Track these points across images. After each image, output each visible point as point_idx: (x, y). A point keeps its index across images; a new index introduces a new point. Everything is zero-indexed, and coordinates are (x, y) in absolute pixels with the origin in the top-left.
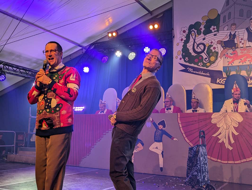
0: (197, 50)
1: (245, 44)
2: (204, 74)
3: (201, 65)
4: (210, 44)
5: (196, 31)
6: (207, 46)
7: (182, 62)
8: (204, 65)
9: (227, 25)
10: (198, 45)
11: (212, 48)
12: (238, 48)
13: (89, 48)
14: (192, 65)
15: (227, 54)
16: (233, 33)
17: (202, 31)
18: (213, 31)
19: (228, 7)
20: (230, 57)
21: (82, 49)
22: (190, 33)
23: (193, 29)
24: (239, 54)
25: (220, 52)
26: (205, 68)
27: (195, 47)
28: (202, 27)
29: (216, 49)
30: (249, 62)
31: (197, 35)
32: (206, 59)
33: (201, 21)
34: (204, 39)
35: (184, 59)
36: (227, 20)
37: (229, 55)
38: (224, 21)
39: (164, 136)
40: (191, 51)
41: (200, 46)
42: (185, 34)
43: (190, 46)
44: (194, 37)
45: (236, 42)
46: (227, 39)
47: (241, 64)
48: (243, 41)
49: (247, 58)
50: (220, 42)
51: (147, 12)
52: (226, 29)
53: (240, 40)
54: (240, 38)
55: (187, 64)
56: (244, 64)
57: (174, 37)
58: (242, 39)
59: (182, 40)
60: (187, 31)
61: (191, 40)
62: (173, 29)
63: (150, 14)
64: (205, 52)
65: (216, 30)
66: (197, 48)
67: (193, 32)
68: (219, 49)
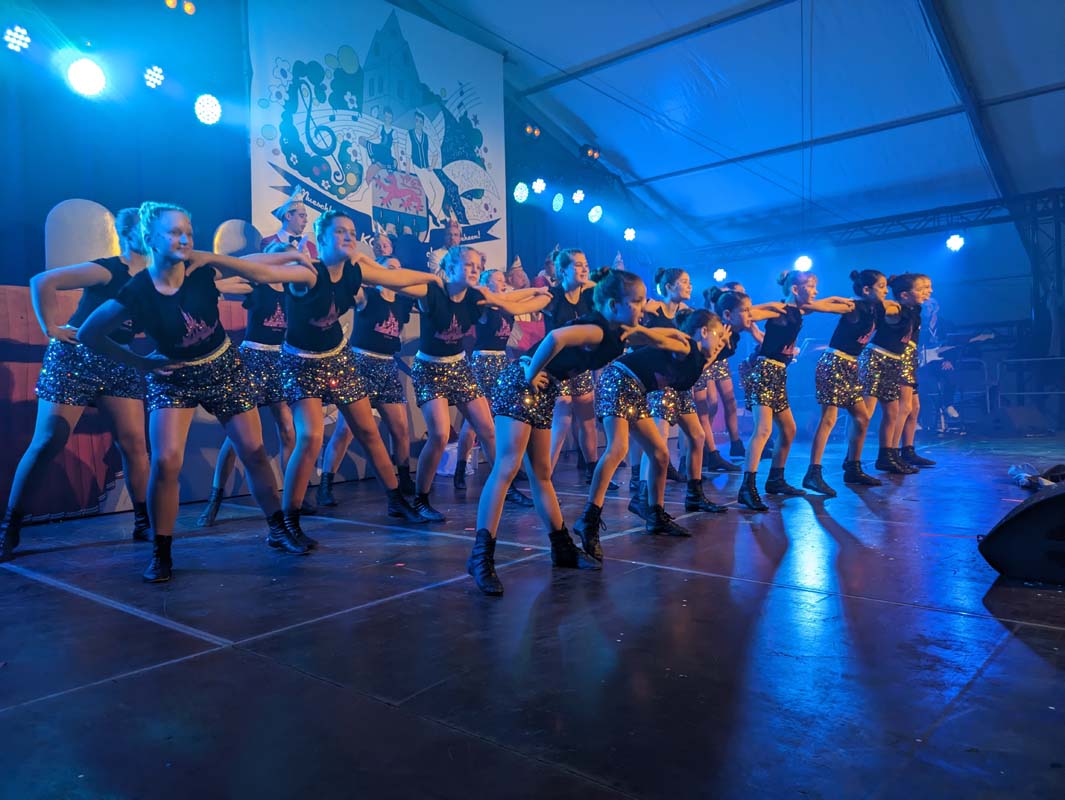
0: (315, 141)
1: (408, 166)
3: (326, 188)
4: (346, 138)
6: (340, 140)
7: (282, 163)
9: (378, 106)
10: (318, 130)
11: (349, 151)
12: (396, 170)
14: (307, 181)
15: (379, 177)
17: (327, 94)
18: (350, 106)
20: (385, 188)
23: (306, 79)
24: (400, 186)
26: (335, 198)
27: (312, 134)
28: (327, 83)
29: (359, 157)
30: (415, 210)
31: (315, 101)
32: (337, 174)
33: (325, 67)
34: (332, 119)
36: (376, 93)
37: (382, 180)
38: (371, 92)
41: (323, 134)
43: (299, 123)
44: (307, 102)
45: (393, 154)
46: (378, 141)
47: (402, 210)
49: (412, 199)
50: (365, 143)
52: (374, 114)
56: (408, 212)
64: (336, 153)
65: (356, 106)
66: (316, 136)
67: (304, 87)
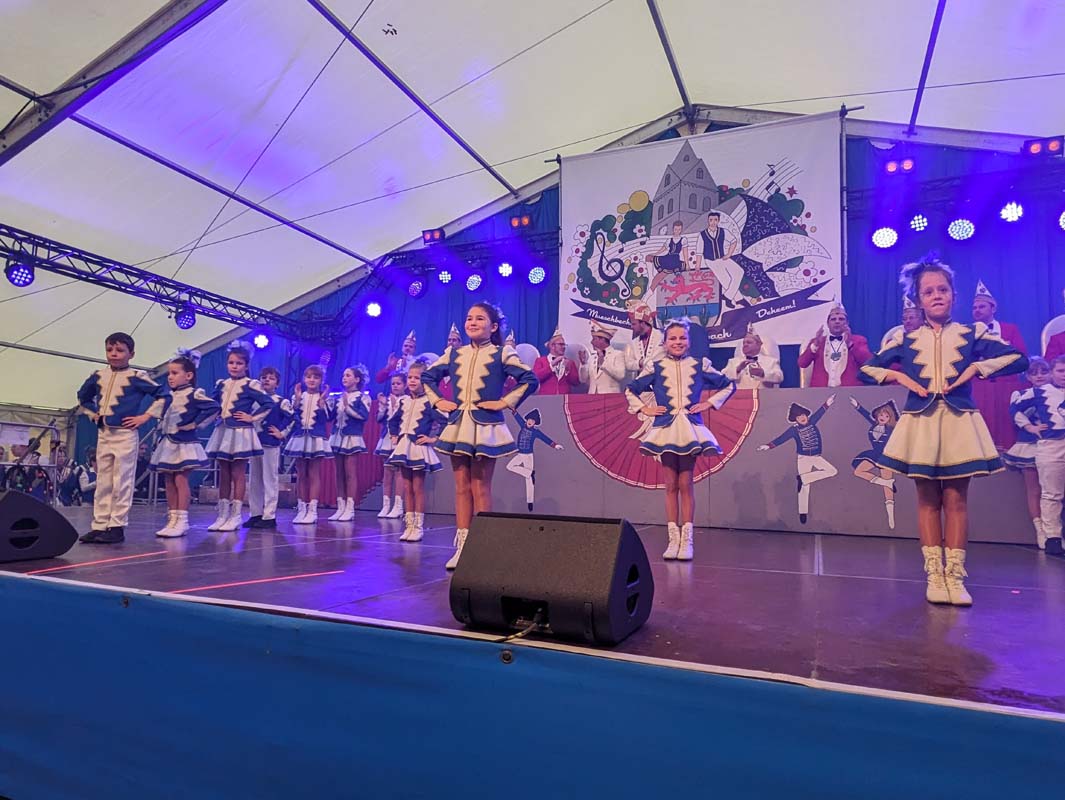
0: (606, 272)
1: (698, 263)
2: (620, 322)
3: (614, 304)
4: (633, 261)
5: (605, 234)
6: (627, 264)
7: (578, 296)
8: (621, 304)
9: (667, 225)
10: (609, 263)
11: (636, 270)
12: (685, 270)
13: (381, 263)
14: (597, 303)
15: (665, 282)
16: (676, 241)
17: (618, 234)
18: (639, 235)
19: (668, 187)
20: (672, 289)
21: (364, 267)
22: (593, 236)
23: (601, 231)
24: (688, 283)
25: (651, 279)
27: (604, 268)
28: (618, 226)
29: (645, 271)
30: (705, 299)
31: (608, 243)
32: (625, 291)
33: (616, 215)
34: (621, 251)
35: (582, 290)
36: (666, 215)
37: (669, 283)
38: (660, 216)
39: (537, 441)
40: (596, 274)
41: (613, 264)
42: (584, 240)
43: (593, 264)
44: (601, 246)
45: (681, 259)
46: (666, 253)
47: (690, 303)
48: (694, 258)
49: (701, 290)
50: (652, 259)
51: (508, 192)
52: (663, 232)
53: (690, 256)
54: (690, 252)
55: (587, 301)
57: (561, 245)
58: (693, 254)
59: (577, 251)
60: (588, 234)
61: (597, 251)
62: (559, 228)
63: (513, 196)
64: (623, 276)
65: (644, 233)
66: (607, 269)
67: (599, 236)
68: (651, 271)
